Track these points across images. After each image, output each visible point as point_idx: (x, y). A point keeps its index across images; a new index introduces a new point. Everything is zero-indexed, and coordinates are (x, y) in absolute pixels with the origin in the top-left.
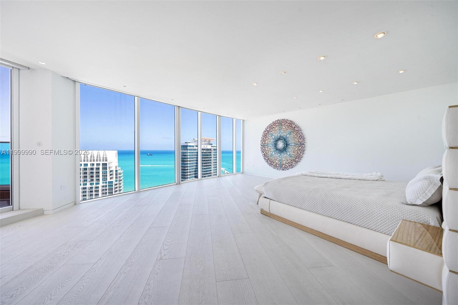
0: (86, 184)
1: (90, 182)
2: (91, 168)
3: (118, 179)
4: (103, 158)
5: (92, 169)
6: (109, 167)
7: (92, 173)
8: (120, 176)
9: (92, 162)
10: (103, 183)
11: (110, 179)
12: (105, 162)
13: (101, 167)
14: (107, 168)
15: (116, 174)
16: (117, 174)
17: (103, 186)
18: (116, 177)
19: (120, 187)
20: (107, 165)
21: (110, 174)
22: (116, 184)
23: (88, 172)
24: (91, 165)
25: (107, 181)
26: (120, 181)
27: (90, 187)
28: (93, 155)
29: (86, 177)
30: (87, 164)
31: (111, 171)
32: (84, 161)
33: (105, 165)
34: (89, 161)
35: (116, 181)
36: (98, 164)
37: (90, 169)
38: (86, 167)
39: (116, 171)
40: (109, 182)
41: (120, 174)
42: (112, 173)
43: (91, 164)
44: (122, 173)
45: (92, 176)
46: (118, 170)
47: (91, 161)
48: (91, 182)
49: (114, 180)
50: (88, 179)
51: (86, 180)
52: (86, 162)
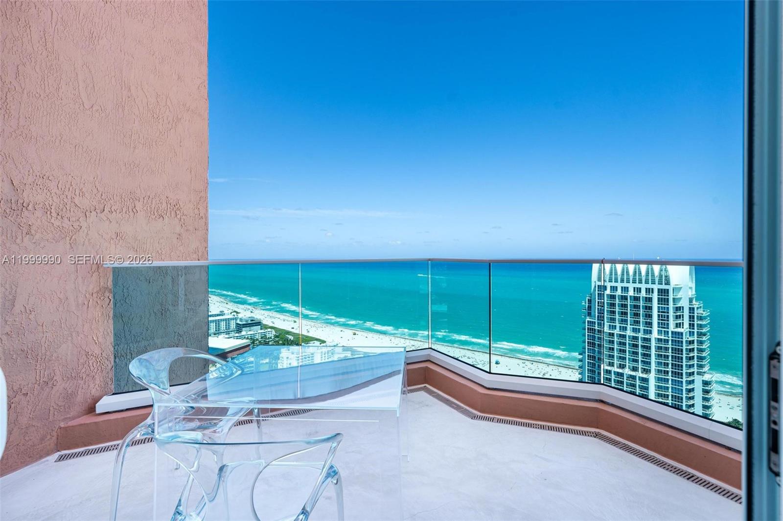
0: (626, 327)
1: (633, 325)
3: (696, 330)
4: (661, 276)
5: (636, 299)
6: (674, 299)
7: (637, 307)
8: (700, 322)
9: (637, 285)
10: (660, 332)
11: (677, 327)
12: (664, 287)
13: (655, 297)
14: (668, 299)
15: (691, 318)
16: (693, 316)
17: (659, 340)
18: (691, 326)
19: (700, 351)
20: (668, 293)
21: (677, 316)
22: (692, 342)
23: (629, 303)
24: (634, 291)
25: (670, 331)
26: (700, 334)
27: (633, 336)
28: (639, 272)
29: (626, 314)
30: (628, 288)
31: (678, 309)
32: (622, 281)
33: (663, 293)
34: (631, 281)
35: (691, 334)
36: (648, 291)
37: (633, 298)
38: (626, 295)
39: (692, 310)
40: (672, 332)
41: (700, 318)
42: (682, 314)
43: (634, 288)
44: (705, 318)
45: (637, 315)
46: (695, 307)
47: (634, 282)
48: (634, 327)
49: (685, 329)
50: (629, 319)
51: (626, 321)
52: (625, 285)
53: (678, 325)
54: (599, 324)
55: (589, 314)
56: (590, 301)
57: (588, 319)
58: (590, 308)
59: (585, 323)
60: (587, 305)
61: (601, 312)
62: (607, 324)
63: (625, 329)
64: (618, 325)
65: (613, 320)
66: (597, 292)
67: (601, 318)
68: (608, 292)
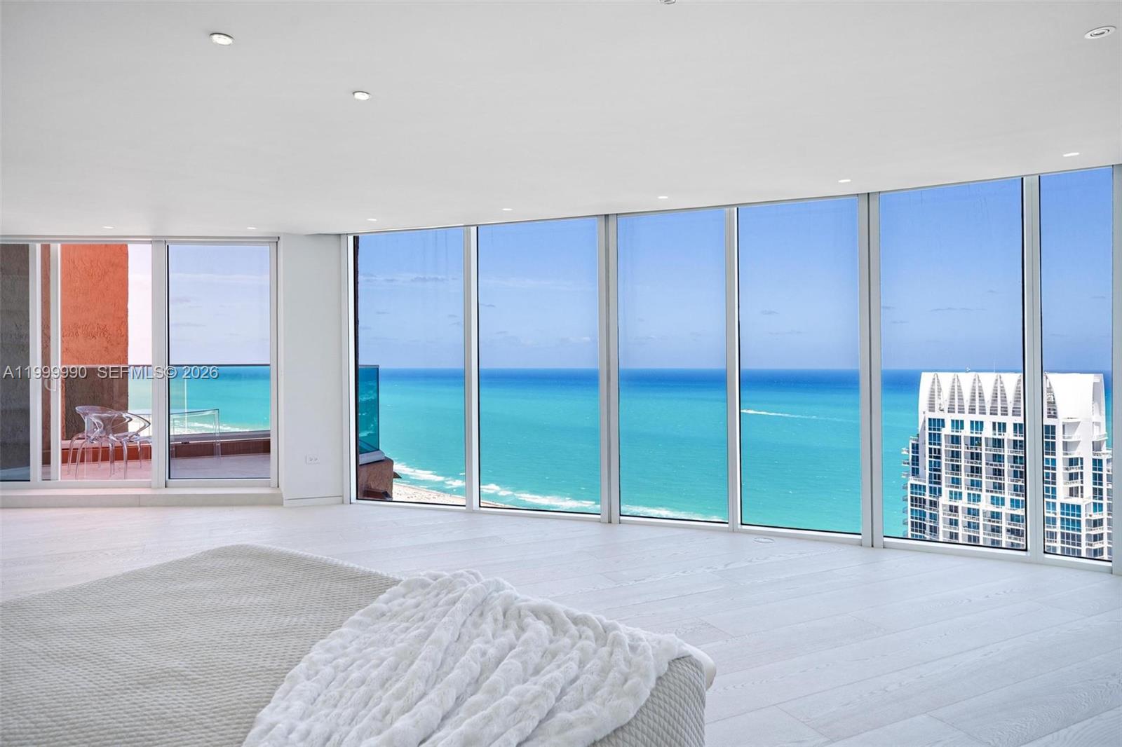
0: (979, 496)
1: (992, 491)
2: (994, 440)
3: (1105, 502)
5: (998, 443)
6: (1065, 444)
7: (998, 458)
8: (1112, 487)
9: (999, 418)
11: (1071, 495)
12: (1046, 421)
14: (1054, 444)
15: (1097, 478)
16: (1101, 476)
18: (1097, 493)
20: (1054, 433)
21: (1071, 475)
22: (1098, 523)
23: (984, 452)
24: (994, 429)
25: (1058, 501)
27: (992, 512)
28: (1003, 390)
29: (978, 470)
30: (982, 423)
31: (1072, 462)
32: (972, 411)
33: (1049, 431)
34: (988, 411)
35: (1098, 507)
36: (1018, 428)
37: (991, 443)
38: (979, 436)
39: (1097, 463)
40: (1062, 505)
42: (1079, 471)
43: (994, 423)
45: (998, 473)
46: (1104, 458)
47: (994, 413)
48: (994, 494)
49: (1086, 499)
50: (984, 479)
51: (979, 484)
52: (977, 417)
53: (1073, 492)
54: (932, 490)
55: (915, 472)
56: (915, 448)
57: (912, 481)
58: (916, 460)
59: (906, 488)
60: (911, 454)
61: (936, 468)
62: (945, 490)
63: (977, 498)
64: (965, 492)
65: (956, 482)
66: (927, 431)
67: (936, 479)
68: (947, 430)
